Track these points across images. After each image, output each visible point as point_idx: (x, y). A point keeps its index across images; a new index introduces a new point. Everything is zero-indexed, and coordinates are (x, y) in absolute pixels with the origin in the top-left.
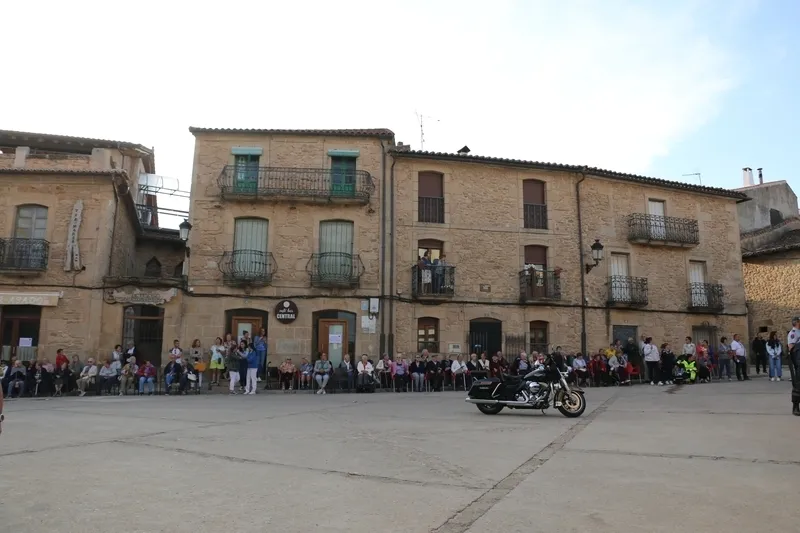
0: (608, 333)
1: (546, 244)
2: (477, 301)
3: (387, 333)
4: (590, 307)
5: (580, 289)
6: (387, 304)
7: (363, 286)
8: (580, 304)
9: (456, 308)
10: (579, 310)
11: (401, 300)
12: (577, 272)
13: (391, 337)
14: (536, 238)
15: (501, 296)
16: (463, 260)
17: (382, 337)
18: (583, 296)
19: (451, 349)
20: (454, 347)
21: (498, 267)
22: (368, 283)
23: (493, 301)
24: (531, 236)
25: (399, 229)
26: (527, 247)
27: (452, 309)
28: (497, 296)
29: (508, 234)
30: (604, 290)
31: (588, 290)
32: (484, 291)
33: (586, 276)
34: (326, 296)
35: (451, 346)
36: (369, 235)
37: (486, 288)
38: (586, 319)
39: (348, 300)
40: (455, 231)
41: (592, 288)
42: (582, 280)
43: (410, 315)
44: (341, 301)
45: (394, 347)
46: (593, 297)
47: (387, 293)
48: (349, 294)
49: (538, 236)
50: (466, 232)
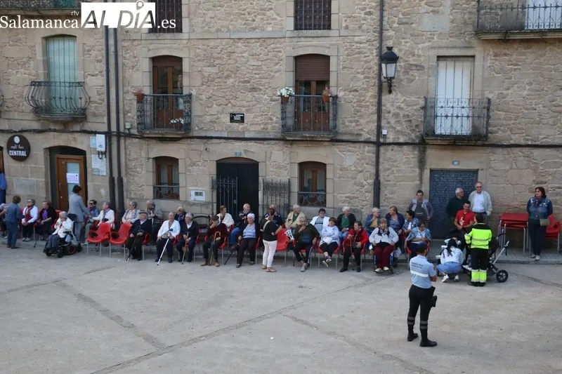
0: (421, 180)
1: (326, 52)
2: (225, 135)
3: (116, 175)
4: (390, 144)
5: (375, 117)
6: (114, 140)
7: (90, 118)
8: (374, 139)
9: (200, 145)
10: (372, 148)
11: (130, 136)
12: (373, 91)
13: (121, 180)
14: (312, 43)
15: (259, 128)
16: (207, 81)
17: (112, 180)
18: (379, 128)
19: (193, 198)
20: (197, 194)
21: (254, 89)
22: (95, 115)
23: (247, 135)
24: (303, 42)
25: (125, 44)
26: (297, 58)
27: (194, 147)
28: (253, 128)
29: (268, 41)
30: (418, 117)
31: (388, 119)
32: (237, 121)
33: (386, 98)
34: (55, 131)
35: (193, 193)
36: (93, 53)
37: (237, 118)
38: (381, 160)
39: (77, 135)
40: (195, 42)
41: (396, 115)
42: (379, 103)
43: (143, 154)
44: (70, 136)
45: (125, 193)
46: (399, 128)
47: (114, 129)
48: (77, 128)
49: (315, 42)
50: (212, 43)
